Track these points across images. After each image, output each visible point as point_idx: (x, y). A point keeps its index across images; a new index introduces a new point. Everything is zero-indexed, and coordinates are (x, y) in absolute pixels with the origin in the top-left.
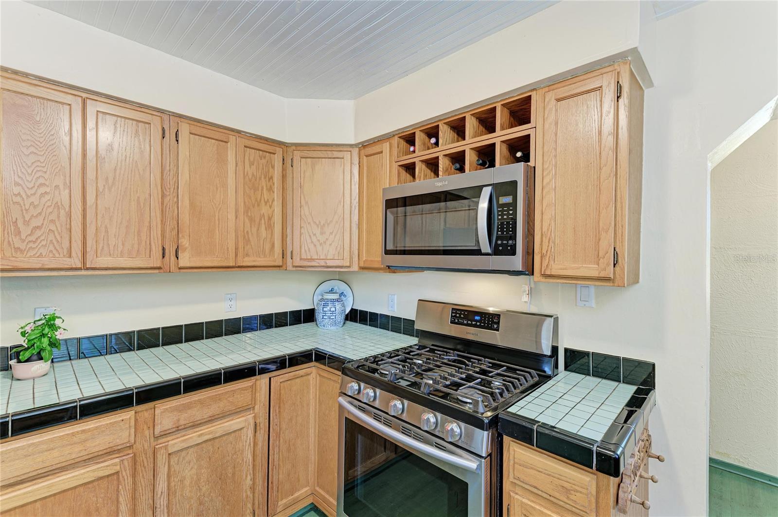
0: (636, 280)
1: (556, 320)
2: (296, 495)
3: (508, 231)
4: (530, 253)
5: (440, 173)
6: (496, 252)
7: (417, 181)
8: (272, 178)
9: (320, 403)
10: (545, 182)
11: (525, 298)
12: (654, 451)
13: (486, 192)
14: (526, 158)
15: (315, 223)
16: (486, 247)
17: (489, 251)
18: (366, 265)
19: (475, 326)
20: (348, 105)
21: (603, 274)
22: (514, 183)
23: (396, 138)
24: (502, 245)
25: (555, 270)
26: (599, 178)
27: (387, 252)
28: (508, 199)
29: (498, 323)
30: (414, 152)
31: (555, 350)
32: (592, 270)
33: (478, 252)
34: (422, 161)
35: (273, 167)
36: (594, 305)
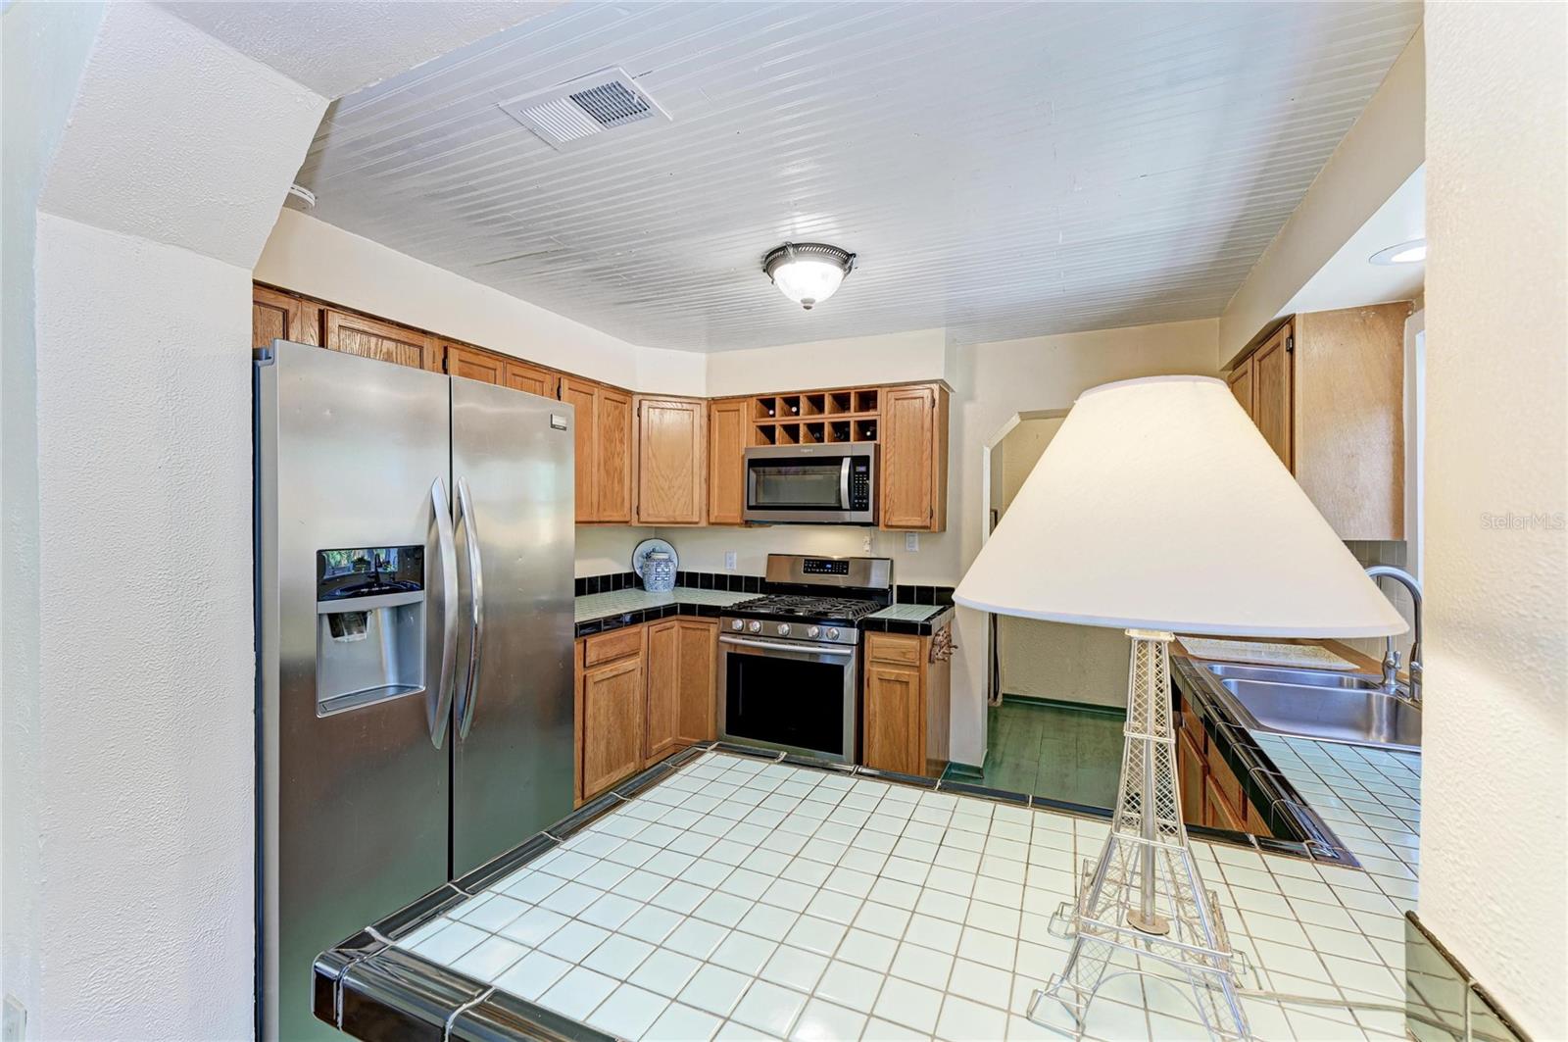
0: (943, 528)
1: (892, 561)
2: (664, 742)
3: (863, 493)
4: (876, 510)
5: (801, 439)
6: (853, 508)
7: (777, 444)
8: (622, 429)
9: (683, 656)
10: (888, 457)
11: (867, 547)
12: (953, 643)
13: (846, 463)
14: (873, 437)
15: (663, 477)
16: (846, 504)
17: (848, 507)
18: (718, 521)
19: (827, 573)
20: (699, 358)
21: (924, 524)
22: (868, 457)
23: (755, 399)
24: (858, 503)
25: (895, 521)
26: (922, 458)
27: (750, 508)
28: (863, 469)
29: (847, 569)
30: (774, 416)
31: (891, 587)
32: (916, 521)
33: (839, 508)
34: (782, 425)
35: (624, 417)
36: (917, 548)
